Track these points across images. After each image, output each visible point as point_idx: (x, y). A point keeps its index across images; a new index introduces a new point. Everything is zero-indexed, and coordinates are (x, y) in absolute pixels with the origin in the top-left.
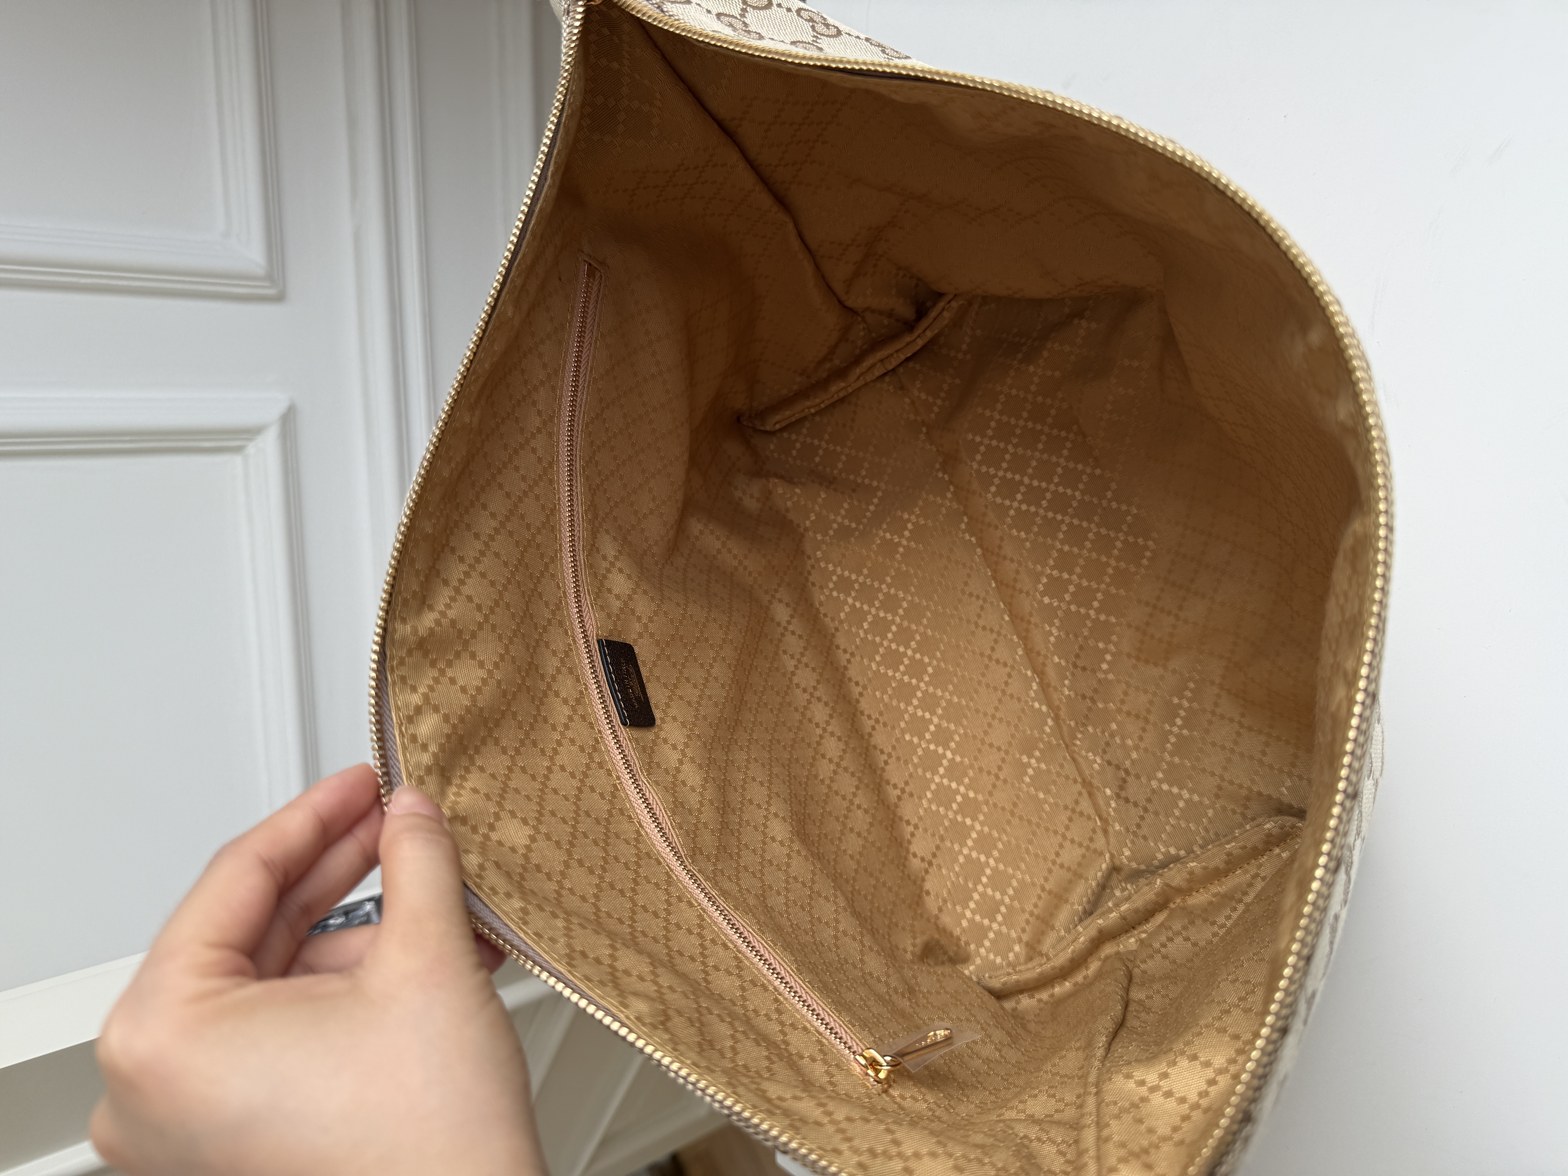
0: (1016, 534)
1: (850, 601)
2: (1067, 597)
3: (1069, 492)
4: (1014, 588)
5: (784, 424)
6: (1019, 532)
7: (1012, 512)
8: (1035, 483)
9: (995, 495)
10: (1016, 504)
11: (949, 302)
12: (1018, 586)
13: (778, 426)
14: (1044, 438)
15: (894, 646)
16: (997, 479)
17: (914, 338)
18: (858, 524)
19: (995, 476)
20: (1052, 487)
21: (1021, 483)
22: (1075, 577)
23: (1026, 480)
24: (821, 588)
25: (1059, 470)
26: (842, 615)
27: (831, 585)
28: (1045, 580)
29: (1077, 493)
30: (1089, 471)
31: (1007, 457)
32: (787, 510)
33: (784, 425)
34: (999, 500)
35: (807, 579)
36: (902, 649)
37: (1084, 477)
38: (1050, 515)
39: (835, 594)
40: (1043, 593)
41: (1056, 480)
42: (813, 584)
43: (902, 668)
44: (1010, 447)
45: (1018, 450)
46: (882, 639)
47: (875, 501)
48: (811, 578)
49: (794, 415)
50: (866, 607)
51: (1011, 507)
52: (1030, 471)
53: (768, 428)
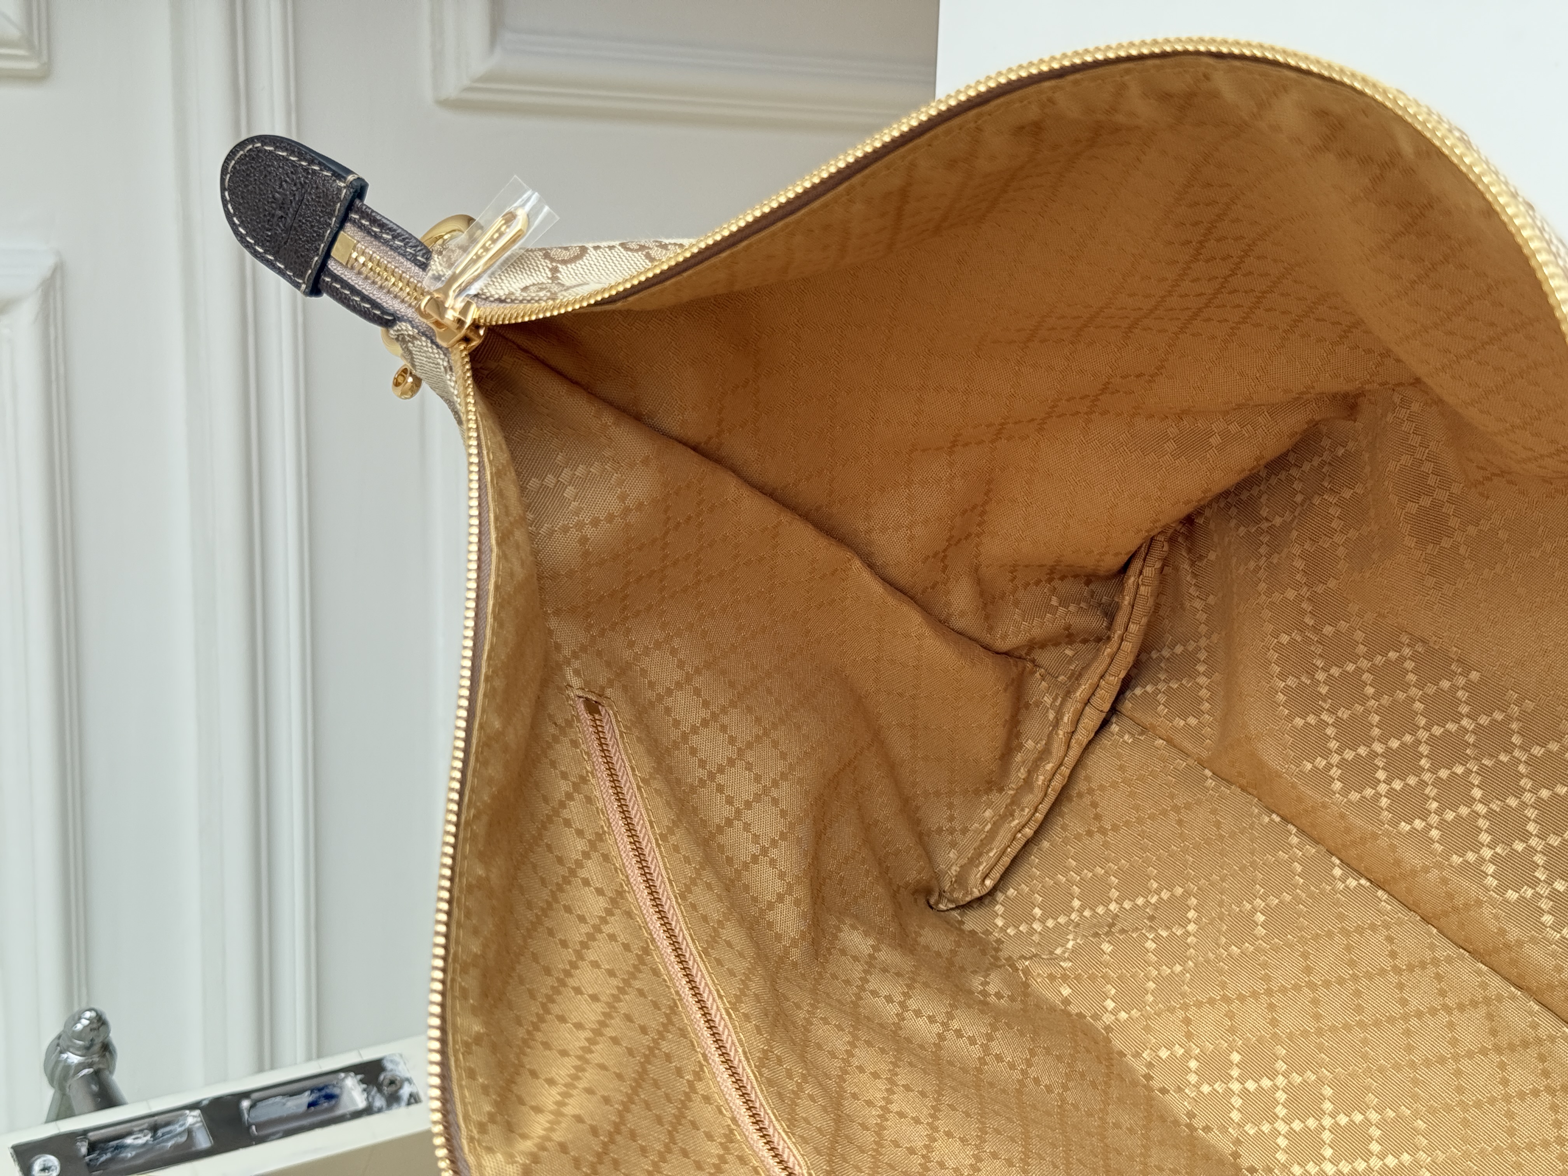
0: (1408, 827)
1: (1236, 1086)
2: (1541, 875)
3: (1451, 727)
4: (1455, 909)
5: (996, 874)
6: (1410, 823)
7: (1384, 802)
8: (1395, 744)
9: (1345, 792)
10: (1383, 788)
11: (1141, 573)
12: (1459, 902)
13: (989, 883)
14: (1367, 677)
15: (1343, 1120)
16: (1335, 769)
17: (1116, 646)
18: (1183, 964)
19: (1329, 766)
20: (1423, 735)
21: (1374, 755)
22: (1533, 842)
23: (1378, 748)
24: (1180, 1090)
25: (1418, 706)
26: (1235, 1116)
27: (1193, 1078)
28: (1491, 869)
29: (1465, 722)
30: (1461, 681)
31: (1330, 731)
32: (1066, 1001)
33: (998, 875)
34: (1354, 796)
35: (1150, 1089)
36: (1358, 1118)
37: (1460, 693)
38: (1444, 773)
39: (1206, 1089)
40: (1501, 889)
41: (1422, 721)
42: (1164, 1091)
43: (1375, 1147)
44: (1325, 717)
45: (1340, 714)
46: (1318, 1119)
47: (1191, 914)
48: (1156, 1084)
49: (1003, 852)
50: (1266, 1083)
51: (1378, 795)
52: (1376, 732)
53: (976, 893)
